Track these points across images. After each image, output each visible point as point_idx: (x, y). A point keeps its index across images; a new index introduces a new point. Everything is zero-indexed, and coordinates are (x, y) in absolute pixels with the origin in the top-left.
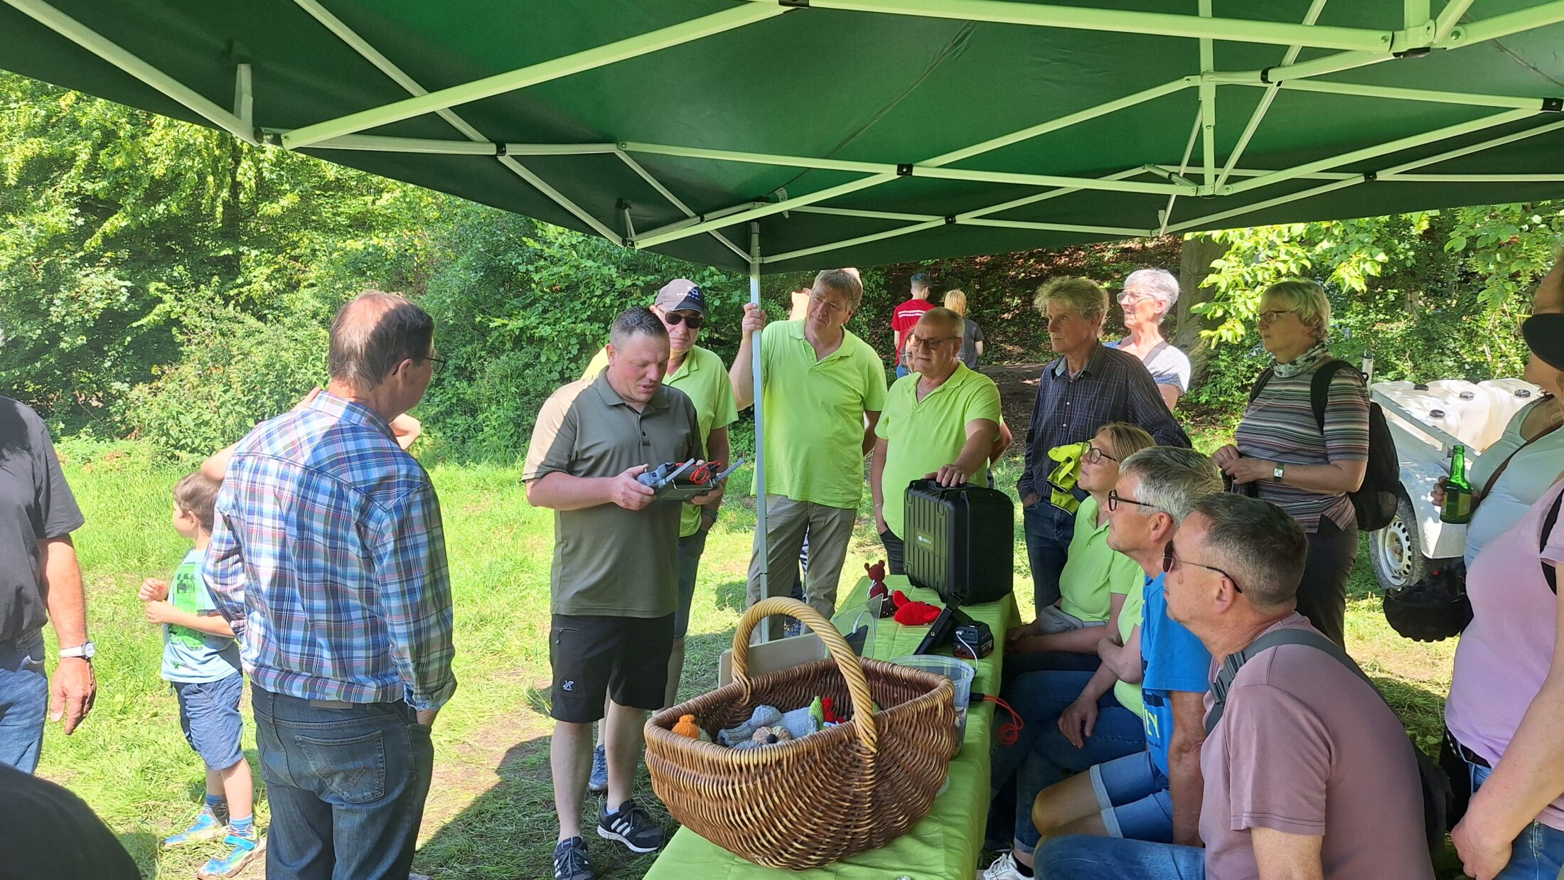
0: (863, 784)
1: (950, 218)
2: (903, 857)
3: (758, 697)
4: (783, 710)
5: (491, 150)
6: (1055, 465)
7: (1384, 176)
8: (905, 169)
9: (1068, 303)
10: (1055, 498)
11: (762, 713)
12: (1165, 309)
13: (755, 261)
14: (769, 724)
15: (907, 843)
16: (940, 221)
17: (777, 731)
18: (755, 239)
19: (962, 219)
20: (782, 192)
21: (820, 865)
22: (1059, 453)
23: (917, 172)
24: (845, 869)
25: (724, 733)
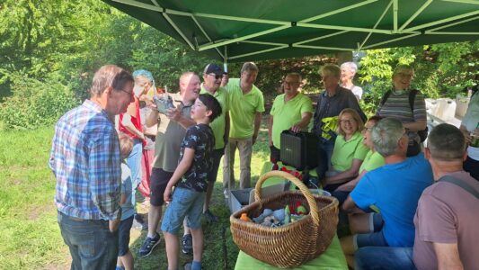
0: (314, 237)
1: (290, 45)
2: (325, 262)
3: (265, 206)
4: (273, 210)
5: (161, 10)
6: (324, 124)
7: (427, 32)
8: (294, 23)
9: (329, 72)
10: (323, 135)
11: (266, 211)
12: (353, 75)
13: (226, 58)
14: (269, 215)
15: (323, 256)
16: (287, 46)
17: (273, 218)
18: (226, 51)
19: (294, 45)
20: (235, 35)
21: (298, 267)
22: (325, 120)
23: (298, 25)
24: (306, 267)
25: (254, 219)
